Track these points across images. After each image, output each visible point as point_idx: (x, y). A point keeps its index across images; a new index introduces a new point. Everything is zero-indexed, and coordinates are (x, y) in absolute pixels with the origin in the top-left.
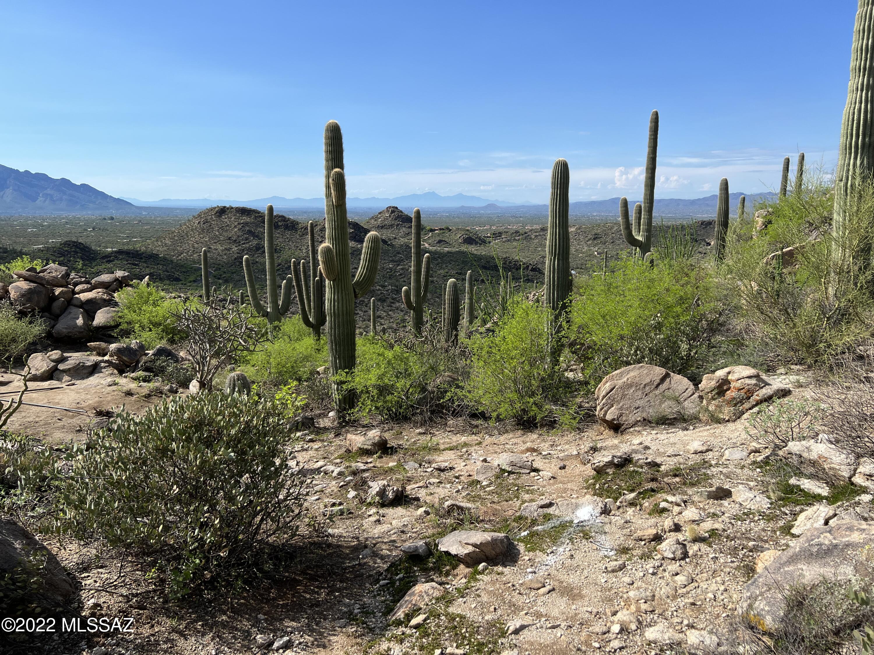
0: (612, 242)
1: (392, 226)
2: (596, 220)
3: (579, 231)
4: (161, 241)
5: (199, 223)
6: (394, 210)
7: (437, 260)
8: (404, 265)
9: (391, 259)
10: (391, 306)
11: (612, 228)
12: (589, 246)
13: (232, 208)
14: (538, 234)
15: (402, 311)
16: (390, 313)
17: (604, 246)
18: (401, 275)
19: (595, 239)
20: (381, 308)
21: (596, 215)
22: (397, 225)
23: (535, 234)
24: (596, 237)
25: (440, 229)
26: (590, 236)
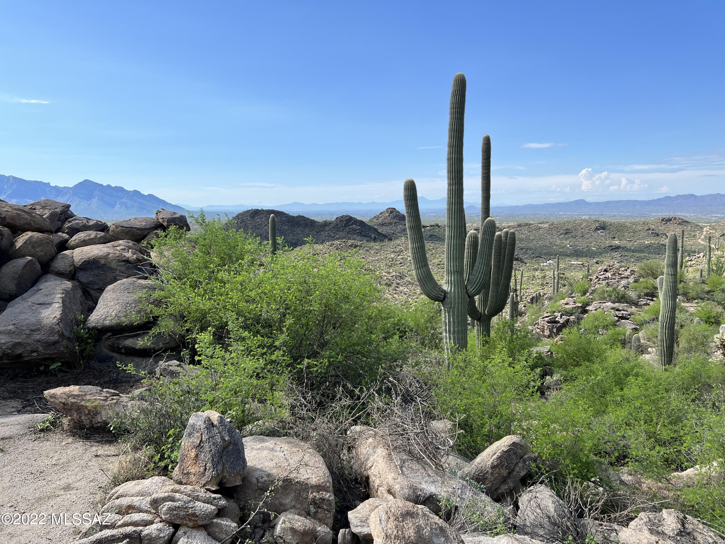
0: (582, 237)
1: (390, 224)
2: (563, 219)
3: (551, 227)
5: (237, 222)
6: (392, 210)
7: (431, 251)
8: (404, 255)
9: (392, 250)
10: (396, 290)
12: (561, 239)
15: (405, 294)
16: (395, 296)
17: (575, 240)
18: (401, 263)
19: (566, 233)
20: (387, 291)
21: (563, 214)
22: (395, 223)
24: (567, 232)
25: (431, 226)
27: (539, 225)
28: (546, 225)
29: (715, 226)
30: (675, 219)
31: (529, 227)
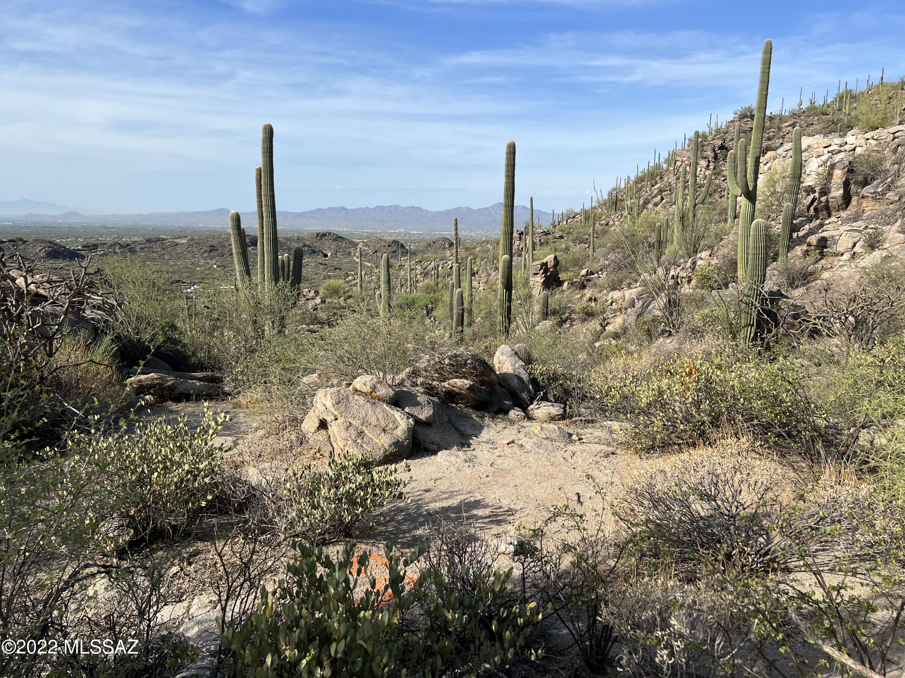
0: (230, 255)
2: (204, 232)
14: (143, 246)
17: (222, 259)
19: (211, 251)
21: (203, 227)
23: (139, 246)
24: (212, 249)
25: (11, 241)
26: (205, 249)
27: (176, 240)
28: (184, 241)
29: (367, 242)
30: (330, 234)
31: (162, 243)
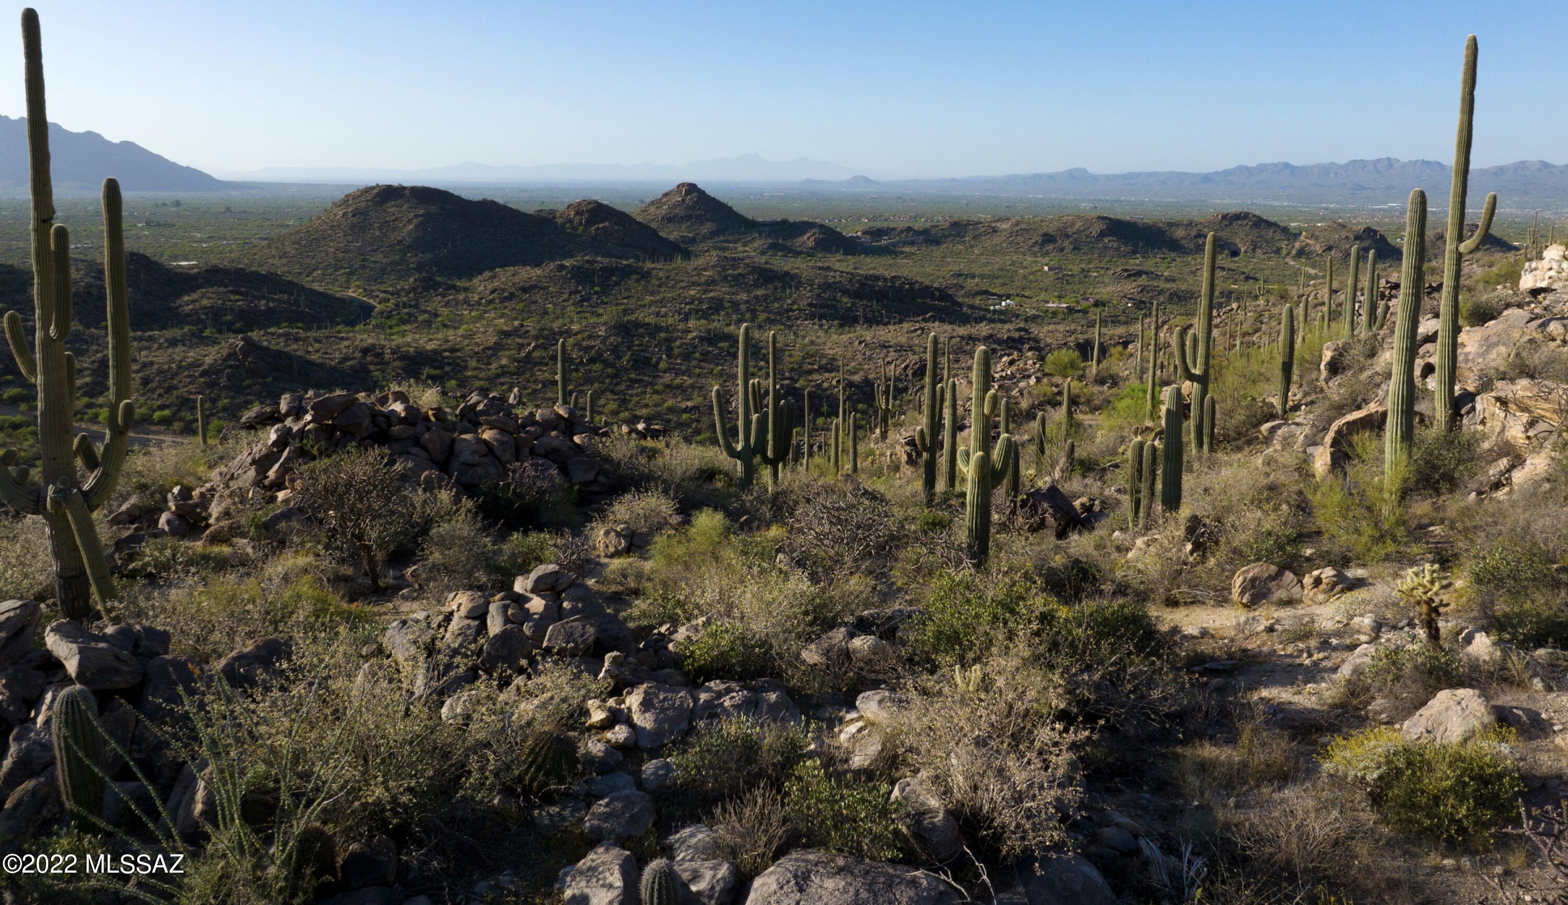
0: (1074, 249)
1: (686, 218)
2: (1043, 208)
3: (1016, 229)
4: (277, 248)
5: (344, 214)
6: (692, 188)
9: (691, 279)
11: (1073, 224)
12: (1035, 254)
13: (404, 188)
17: (1060, 257)
19: (1044, 243)
21: (1043, 198)
22: (697, 217)
24: (1048, 239)
26: (1035, 239)
27: (994, 225)
28: (1007, 226)
29: (1317, 229)
30: (1247, 215)
31: (975, 229)
